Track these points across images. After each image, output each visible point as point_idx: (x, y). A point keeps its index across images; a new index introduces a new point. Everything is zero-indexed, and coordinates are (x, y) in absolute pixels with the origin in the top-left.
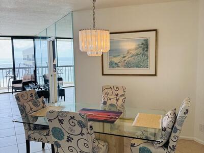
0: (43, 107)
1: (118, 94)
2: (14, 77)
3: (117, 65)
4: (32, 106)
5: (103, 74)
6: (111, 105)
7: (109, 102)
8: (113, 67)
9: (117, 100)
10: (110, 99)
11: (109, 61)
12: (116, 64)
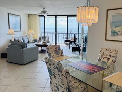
0: (61, 56)
1: (111, 55)
2: (67, 38)
3: (117, 34)
4: (54, 54)
5: (106, 40)
6: (103, 62)
7: (102, 60)
8: (114, 35)
9: (108, 59)
10: (103, 58)
11: (111, 30)
12: (116, 32)
